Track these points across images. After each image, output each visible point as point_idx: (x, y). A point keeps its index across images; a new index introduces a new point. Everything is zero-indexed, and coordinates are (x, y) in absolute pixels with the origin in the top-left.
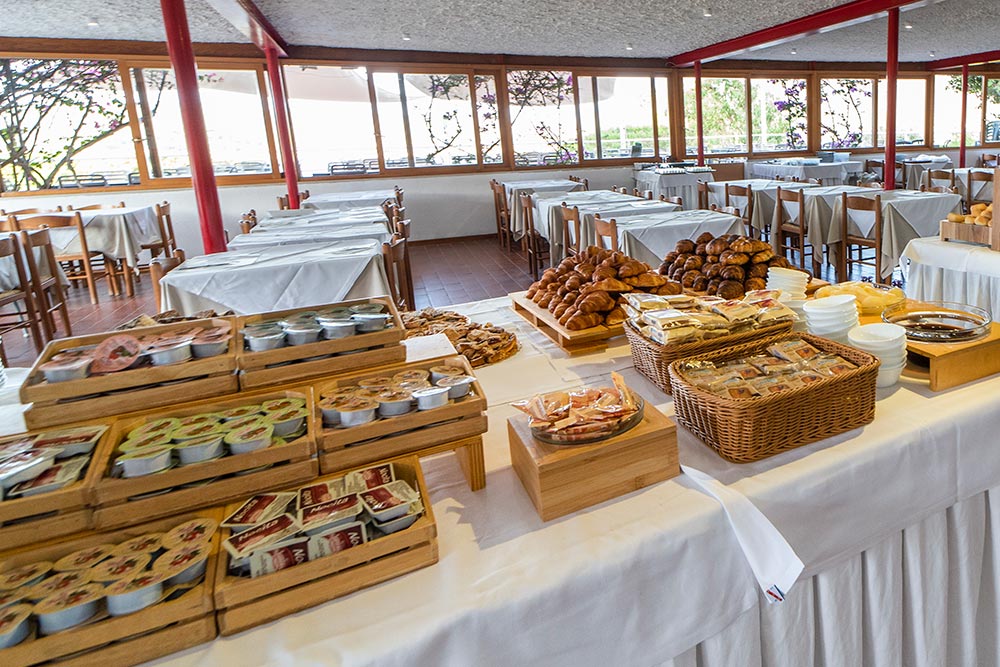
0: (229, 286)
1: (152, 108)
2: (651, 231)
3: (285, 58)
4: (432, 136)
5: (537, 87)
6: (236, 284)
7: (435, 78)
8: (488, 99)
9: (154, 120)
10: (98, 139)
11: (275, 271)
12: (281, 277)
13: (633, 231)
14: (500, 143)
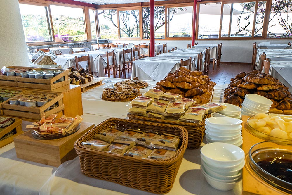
0: (145, 66)
1: (170, 20)
2: (285, 69)
3: (201, 1)
4: (239, 26)
5: (286, 5)
6: (146, 65)
7: (245, 4)
8: (263, 11)
9: (170, 24)
10: (160, 27)
11: (154, 63)
12: (155, 65)
13: (275, 67)
14: (262, 29)
